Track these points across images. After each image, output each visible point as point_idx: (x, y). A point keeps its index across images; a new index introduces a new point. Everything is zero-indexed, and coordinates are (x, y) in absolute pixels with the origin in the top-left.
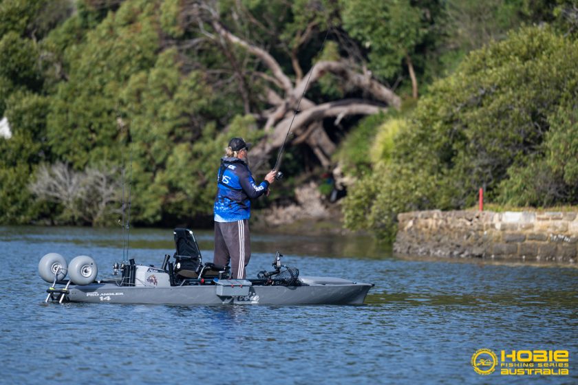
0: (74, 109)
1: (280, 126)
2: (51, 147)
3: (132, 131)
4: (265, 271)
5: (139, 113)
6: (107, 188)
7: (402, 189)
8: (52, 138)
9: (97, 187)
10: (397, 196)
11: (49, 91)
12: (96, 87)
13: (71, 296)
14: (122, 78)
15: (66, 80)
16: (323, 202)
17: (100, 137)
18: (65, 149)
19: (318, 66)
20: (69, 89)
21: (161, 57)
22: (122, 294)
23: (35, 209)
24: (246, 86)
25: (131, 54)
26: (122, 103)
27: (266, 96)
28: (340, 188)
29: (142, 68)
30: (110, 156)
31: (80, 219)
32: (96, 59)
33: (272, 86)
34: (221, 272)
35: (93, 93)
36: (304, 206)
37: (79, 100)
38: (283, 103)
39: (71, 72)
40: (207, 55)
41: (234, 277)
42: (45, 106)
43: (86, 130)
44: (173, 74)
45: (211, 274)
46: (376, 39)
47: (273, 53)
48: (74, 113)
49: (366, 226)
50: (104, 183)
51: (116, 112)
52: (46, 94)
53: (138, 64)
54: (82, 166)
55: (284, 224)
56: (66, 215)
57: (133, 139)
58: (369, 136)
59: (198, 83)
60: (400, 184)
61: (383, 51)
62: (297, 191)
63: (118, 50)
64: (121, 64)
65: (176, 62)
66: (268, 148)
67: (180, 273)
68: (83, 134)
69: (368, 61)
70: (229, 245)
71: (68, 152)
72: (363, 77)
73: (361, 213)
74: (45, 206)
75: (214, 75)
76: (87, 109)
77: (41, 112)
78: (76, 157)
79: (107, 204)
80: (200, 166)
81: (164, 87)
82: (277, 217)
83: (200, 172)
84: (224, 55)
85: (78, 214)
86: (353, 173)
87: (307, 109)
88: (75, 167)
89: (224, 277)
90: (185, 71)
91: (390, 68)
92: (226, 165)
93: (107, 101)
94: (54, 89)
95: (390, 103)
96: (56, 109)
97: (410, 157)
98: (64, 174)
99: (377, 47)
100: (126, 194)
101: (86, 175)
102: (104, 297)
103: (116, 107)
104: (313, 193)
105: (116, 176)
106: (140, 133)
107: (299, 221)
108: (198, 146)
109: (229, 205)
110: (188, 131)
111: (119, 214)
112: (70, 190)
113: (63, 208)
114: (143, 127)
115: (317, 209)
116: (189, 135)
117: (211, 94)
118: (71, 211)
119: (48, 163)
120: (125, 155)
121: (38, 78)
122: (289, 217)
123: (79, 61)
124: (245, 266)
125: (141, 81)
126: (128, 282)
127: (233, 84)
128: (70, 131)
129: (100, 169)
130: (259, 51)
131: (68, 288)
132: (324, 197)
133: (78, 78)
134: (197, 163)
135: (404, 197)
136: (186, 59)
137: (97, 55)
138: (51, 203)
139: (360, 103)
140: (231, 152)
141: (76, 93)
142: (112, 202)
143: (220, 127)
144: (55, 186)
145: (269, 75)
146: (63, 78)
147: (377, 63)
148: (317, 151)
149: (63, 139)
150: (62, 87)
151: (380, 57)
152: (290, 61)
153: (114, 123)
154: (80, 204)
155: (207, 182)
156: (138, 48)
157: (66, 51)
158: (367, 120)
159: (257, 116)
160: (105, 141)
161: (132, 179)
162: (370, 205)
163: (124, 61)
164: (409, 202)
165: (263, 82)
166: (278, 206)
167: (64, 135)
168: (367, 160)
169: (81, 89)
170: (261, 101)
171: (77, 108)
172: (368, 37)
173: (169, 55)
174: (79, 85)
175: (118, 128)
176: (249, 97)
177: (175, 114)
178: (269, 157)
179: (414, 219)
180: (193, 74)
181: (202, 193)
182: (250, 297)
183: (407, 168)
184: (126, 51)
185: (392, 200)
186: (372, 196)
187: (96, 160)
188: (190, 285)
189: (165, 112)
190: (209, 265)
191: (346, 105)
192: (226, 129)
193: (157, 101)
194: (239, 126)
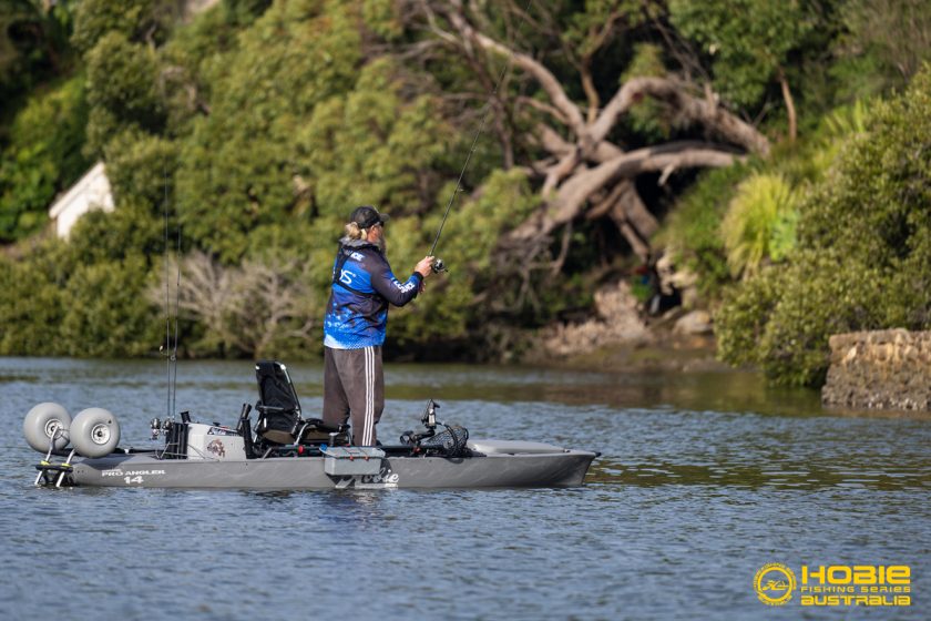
0: (221, 162)
1: (567, 187)
2: (182, 227)
3: (320, 198)
4: (412, 432)
5: (331, 168)
6: (279, 294)
7: (820, 292)
8: (184, 211)
9: (262, 294)
10: (813, 305)
11: (176, 131)
12: (257, 123)
13: (75, 475)
14: (302, 108)
15: (206, 114)
16: (641, 315)
17: (266, 208)
18: (206, 230)
19: (630, 85)
20: (213, 128)
21: (366, 74)
22: (163, 472)
23: (157, 332)
24: (509, 120)
25: (316, 68)
26: (302, 151)
27: (538, 138)
28: (667, 291)
29: (333, 92)
30: (284, 241)
31: (235, 347)
32: (256, 77)
33: (549, 120)
34: (332, 434)
35: (252, 133)
36: (609, 322)
37: (229, 146)
38: (572, 149)
39: (213, 98)
40: (440, 69)
41: (356, 443)
42: (170, 157)
43: (241, 197)
44: (387, 101)
45: (317, 438)
46: (726, 39)
47: (549, 65)
48: (221, 168)
49: (757, 356)
50: (273, 287)
51: (293, 165)
52: (173, 136)
53: (328, 85)
54: (235, 258)
55: (576, 354)
56: (210, 341)
57: (322, 212)
58: (719, 203)
59: (429, 116)
60: (816, 284)
61: (739, 60)
62: (598, 297)
63: (293, 61)
64: (299, 85)
65: (390, 81)
66: (548, 224)
67: (266, 435)
68: (237, 203)
69: (712, 77)
70: (349, 387)
71: (211, 235)
72: (706, 104)
73: (746, 334)
74: (175, 326)
75: (456, 101)
76: (243, 161)
77: (166, 167)
78: (226, 243)
79: (279, 321)
81: (372, 123)
82: (565, 342)
84: (469, 68)
85: (230, 340)
86: (691, 265)
87: (610, 159)
88: (224, 258)
89: (338, 443)
90: (408, 96)
91: (750, 87)
93: (277, 148)
94: (185, 129)
95: (751, 148)
96: (190, 161)
97: (829, 236)
98: (205, 271)
99: (727, 53)
100: (312, 305)
101: (243, 272)
102: (132, 477)
103: (291, 158)
104: (625, 300)
105: (295, 274)
106: (332, 201)
107: (604, 348)
108: (432, 222)
109: (350, 321)
110: (414, 198)
111: (300, 338)
112: (216, 298)
113: (205, 328)
114: (338, 191)
115: (631, 327)
116: (415, 205)
117: (450, 135)
118: (219, 333)
119: (179, 254)
120: (309, 239)
121: (158, 110)
122: (585, 341)
123: (228, 80)
124: (376, 423)
125: (334, 114)
126: (175, 452)
127: (489, 115)
128: (214, 198)
129: (268, 264)
130: (527, 61)
131: (71, 463)
132: (641, 307)
133: (226, 109)
135: (824, 306)
136: (408, 75)
137: (258, 70)
138: (185, 321)
139: (701, 148)
140: (356, 232)
141: (224, 135)
142: (288, 318)
143: (468, 189)
144: (191, 292)
145: (542, 100)
146: (200, 110)
147: (729, 79)
148: (626, 230)
149: (203, 213)
150: (199, 124)
151: (733, 68)
152: (578, 79)
153: (289, 185)
154: (233, 321)
155: (447, 283)
156: (327, 57)
157: (204, 64)
158: (713, 174)
159: (527, 171)
160: (274, 215)
161: (321, 279)
162: (764, 321)
163: (303, 80)
164: (832, 314)
165: (534, 114)
166: (566, 323)
167: (204, 205)
168: (715, 243)
169: (233, 128)
170: (531, 146)
171: (226, 159)
172: (714, 37)
173: (381, 68)
174: (230, 121)
175: (295, 193)
176: (514, 142)
177: (391, 169)
178: (551, 240)
179: (858, 344)
180: (421, 101)
181: (439, 302)
182: (383, 476)
183: (828, 257)
184: (307, 62)
185: (803, 313)
186: (768, 306)
187: (260, 247)
188: (281, 456)
189: (375, 165)
190: (313, 421)
191: (677, 151)
192: (476, 194)
193: (361, 147)
194: (500, 189)
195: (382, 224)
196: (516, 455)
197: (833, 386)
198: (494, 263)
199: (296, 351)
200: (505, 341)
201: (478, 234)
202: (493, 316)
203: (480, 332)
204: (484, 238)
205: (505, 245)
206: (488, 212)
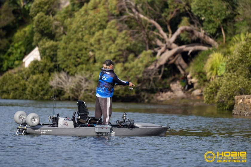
1: (163, 55)
2: (59, 65)
3: (96, 58)
5: (99, 49)
6: (85, 83)
7: (232, 84)
8: (59, 61)
9: (80, 83)
10: (230, 88)
11: (58, 39)
12: (80, 37)
13: (28, 131)
14: (92, 33)
15: (66, 34)
16: (183, 90)
17: (82, 60)
18: (65, 66)
19: (180, 28)
20: (68, 39)
21: (109, 24)
22: (51, 131)
23: (52, 93)
24: (148, 37)
25: (96, 22)
26: (91, 45)
27: (155, 42)
28: (190, 84)
29: (100, 29)
30: (86, 69)
31: (73, 98)
32: (79, 25)
33: (158, 37)
34: (97, 121)
35: (78, 40)
36: (174, 92)
37: (72, 43)
38: (164, 45)
39: (68, 30)
40: (129, 23)
42: (56, 46)
43: (75, 57)
44: (115, 32)
46: (207, 16)
47: (158, 22)
48: (70, 49)
49: (215, 101)
50: (83, 81)
51: (89, 49)
52: (57, 41)
53: (99, 27)
54: (73, 73)
55: (165, 100)
56: (66, 96)
57: (97, 61)
58: (204, 60)
59: (126, 36)
60: (231, 82)
61: (210, 22)
62: (171, 85)
63: (90, 21)
64: (91, 27)
65: (115, 26)
66: (158, 65)
68: (74, 59)
69: (202, 26)
70: (103, 108)
71: (67, 67)
72: (201, 34)
73: (212, 96)
74: (56, 91)
75: (133, 32)
76: (76, 47)
77: (55, 49)
78: (71, 69)
79: (85, 91)
80: (127, 74)
81: (111, 38)
82: (162, 97)
83: (127, 76)
84: (137, 23)
85: (71, 95)
86: (196, 77)
87: (175, 48)
88: (70, 74)
90: (120, 30)
91: (213, 29)
92: (104, 72)
93: (85, 44)
94: (60, 38)
95: (213, 45)
96: (61, 47)
97: (234, 69)
98: (65, 77)
99: (207, 20)
100: (94, 86)
101: (75, 77)
102: (43, 132)
103: (89, 46)
104: (178, 86)
105: (89, 78)
106: (100, 58)
107: (173, 99)
108: (127, 65)
110: (122, 58)
111: (91, 95)
112: (68, 84)
113: (65, 92)
114: (101, 56)
115: (180, 93)
116: (122, 60)
117: (132, 41)
118: (69, 94)
119: (58, 72)
120: (93, 69)
121: (53, 33)
122: (167, 97)
123: (72, 26)
124: (109, 118)
125: (100, 35)
126: (55, 125)
127: (142, 35)
128: (68, 57)
129: (82, 75)
130: (152, 21)
131: (27, 127)
132: (183, 88)
133: (71, 33)
134: (126, 72)
135: (233, 88)
136: (120, 25)
137: (80, 23)
138: (59, 90)
139: (199, 45)
140: (106, 66)
141: (71, 40)
142: (87, 90)
143: (136, 56)
144: (61, 83)
145: (157, 32)
146: (64, 33)
147: (207, 27)
148: (179, 67)
149: (65, 61)
150: (64, 37)
151: (208, 24)
152: (166, 26)
153: (88, 54)
154: (72, 90)
155: (131, 81)
156: (99, 19)
157: (65, 21)
158: (202, 52)
159: (152, 51)
160: (83, 62)
161: (96, 79)
162: (217, 92)
164: (235, 90)
165: (154, 36)
166: (162, 92)
167: (65, 59)
168: (203, 71)
169: (73, 38)
170: (153, 44)
171: (71, 47)
172: (203, 15)
173: (113, 23)
174: (72, 37)
175: (90, 56)
176: (149, 43)
177: (116, 50)
178: (159, 70)
179: (242, 99)
180: (124, 32)
182: (111, 133)
183: (234, 75)
184: (93, 21)
185: (227, 90)
186: (218, 88)
187: (80, 71)
188: (83, 127)
189: (111, 49)
190: (92, 117)
191: (193, 46)
192: (139, 57)
193: (108, 44)
194: (145, 56)
195: (113, 64)
196: (147, 127)
197: (235, 110)
198: (143, 76)
199: (90, 99)
200: (146, 96)
201: (139, 68)
202: (142, 90)
203: (139, 94)
204: (141, 69)
205: (146, 71)
206: (142, 62)
